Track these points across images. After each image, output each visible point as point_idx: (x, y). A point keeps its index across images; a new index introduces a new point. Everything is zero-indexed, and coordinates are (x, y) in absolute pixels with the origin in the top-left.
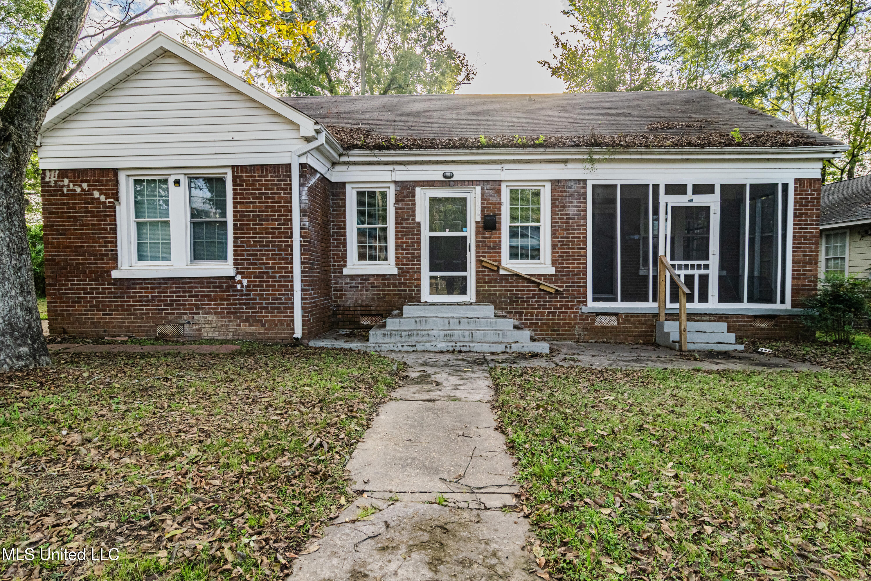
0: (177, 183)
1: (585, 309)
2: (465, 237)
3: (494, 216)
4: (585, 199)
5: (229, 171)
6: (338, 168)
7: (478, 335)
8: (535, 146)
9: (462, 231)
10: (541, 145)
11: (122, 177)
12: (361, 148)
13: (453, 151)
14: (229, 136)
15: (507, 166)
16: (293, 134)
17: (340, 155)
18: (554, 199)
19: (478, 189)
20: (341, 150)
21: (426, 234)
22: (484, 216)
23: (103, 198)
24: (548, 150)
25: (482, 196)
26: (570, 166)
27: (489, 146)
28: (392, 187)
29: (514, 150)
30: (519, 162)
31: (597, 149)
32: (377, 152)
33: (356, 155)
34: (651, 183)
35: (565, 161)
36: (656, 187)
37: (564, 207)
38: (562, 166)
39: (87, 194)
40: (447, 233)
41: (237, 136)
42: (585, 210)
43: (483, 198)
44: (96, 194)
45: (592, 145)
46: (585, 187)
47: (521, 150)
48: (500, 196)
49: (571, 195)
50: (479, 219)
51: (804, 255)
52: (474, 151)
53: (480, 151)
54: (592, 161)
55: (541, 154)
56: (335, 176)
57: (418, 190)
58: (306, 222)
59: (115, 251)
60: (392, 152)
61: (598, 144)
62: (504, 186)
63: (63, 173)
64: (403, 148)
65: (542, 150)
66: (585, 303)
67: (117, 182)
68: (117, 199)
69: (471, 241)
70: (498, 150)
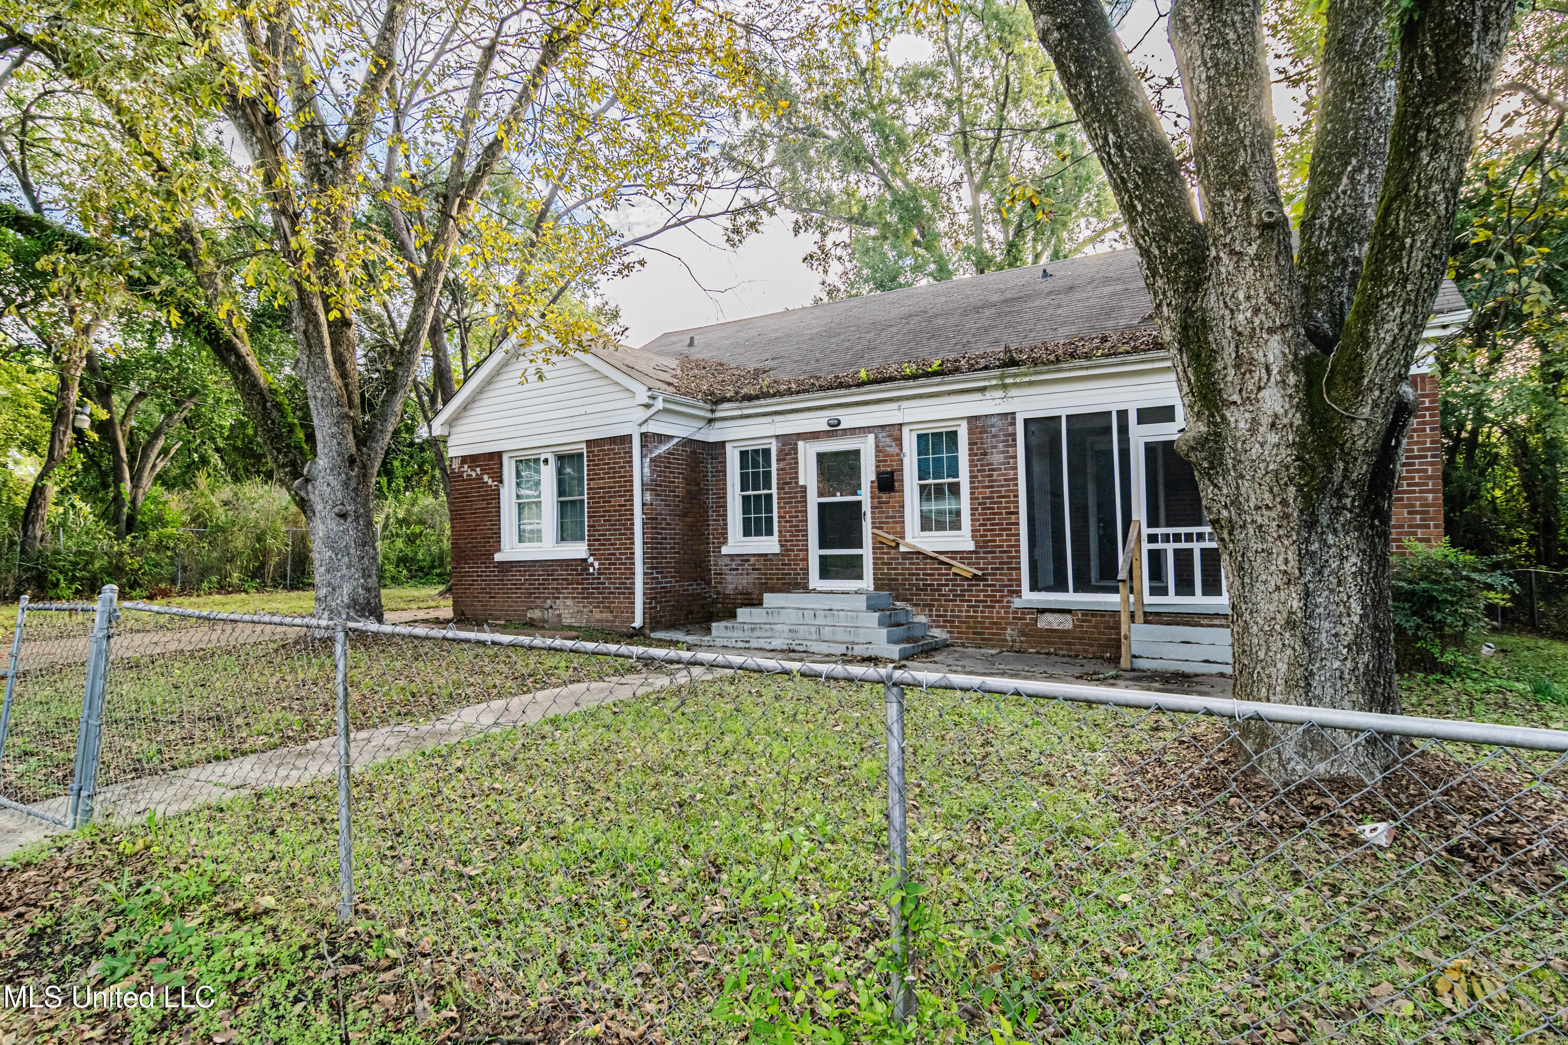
0: (546, 461)
1: (1017, 603)
2: (860, 503)
3: (892, 473)
4: (1014, 440)
5: (584, 446)
6: (718, 425)
7: (827, 632)
8: (927, 375)
9: (856, 494)
10: (936, 374)
11: (505, 458)
12: (729, 400)
13: (831, 393)
14: (581, 411)
15: (905, 404)
16: (629, 403)
17: (713, 411)
18: (971, 444)
19: (871, 437)
20: (708, 407)
21: (813, 501)
22: (879, 474)
23: (490, 482)
24: (947, 379)
25: (877, 446)
26: (988, 395)
27: (870, 382)
28: (774, 441)
29: (902, 383)
30: (921, 396)
31: (1013, 370)
32: (746, 404)
33: (725, 410)
34: (1114, 409)
35: (983, 389)
36: (1123, 415)
37: (985, 454)
38: (978, 396)
39: (479, 478)
40: (838, 499)
41: (590, 409)
42: (1015, 457)
43: (878, 449)
44: (486, 478)
45: (1005, 365)
46: (1013, 424)
47: (911, 383)
48: (900, 445)
49: (994, 436)
50: (873, 478)
51: (1409, 513)
52: (854, 390)
53: (862, 389)
54: (1005, 387)
55: (938, 384)
56: (712, 435)
57: (801, 444)
58: (648, 497)
59: (498, 534)
60: (762, 402)
61: (1013, 363)
62: (905, 431)
63: (464, 459)
64: (774, 395)
65: (938, 379)
66: (1018, 593)
67: (501, 464)
68: (501, 482)
69: (867, 508)
70: (883, 386)
